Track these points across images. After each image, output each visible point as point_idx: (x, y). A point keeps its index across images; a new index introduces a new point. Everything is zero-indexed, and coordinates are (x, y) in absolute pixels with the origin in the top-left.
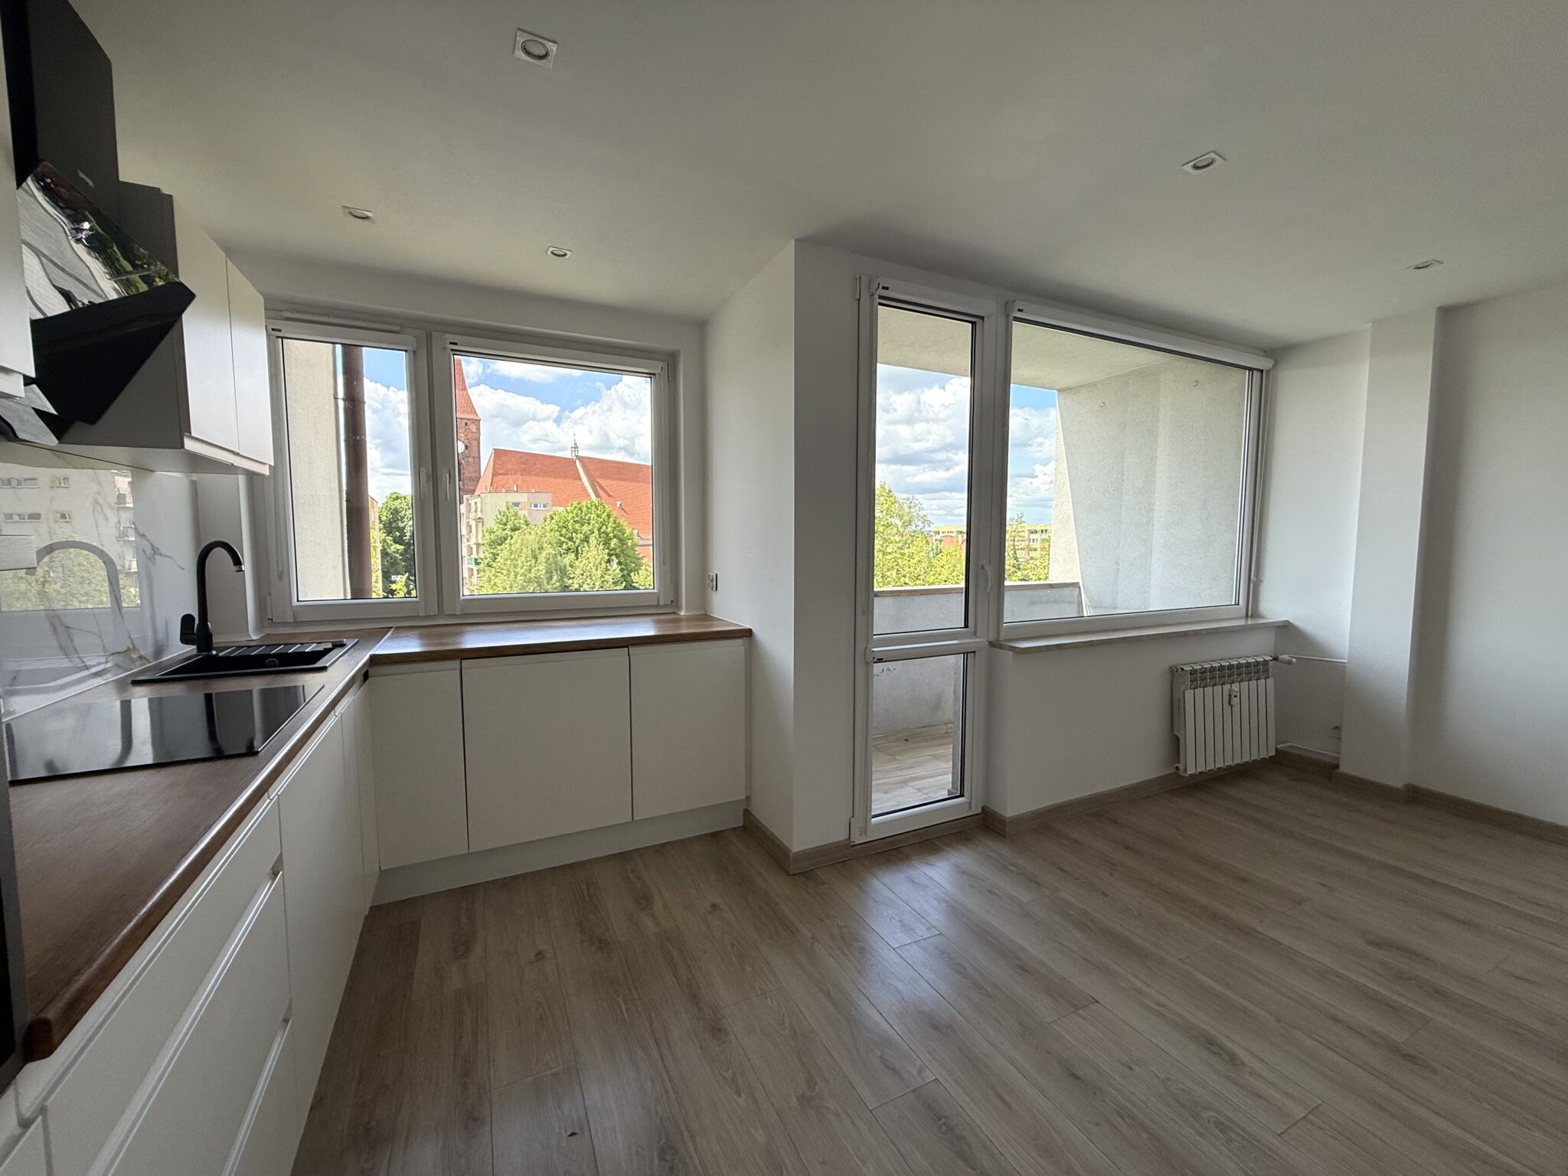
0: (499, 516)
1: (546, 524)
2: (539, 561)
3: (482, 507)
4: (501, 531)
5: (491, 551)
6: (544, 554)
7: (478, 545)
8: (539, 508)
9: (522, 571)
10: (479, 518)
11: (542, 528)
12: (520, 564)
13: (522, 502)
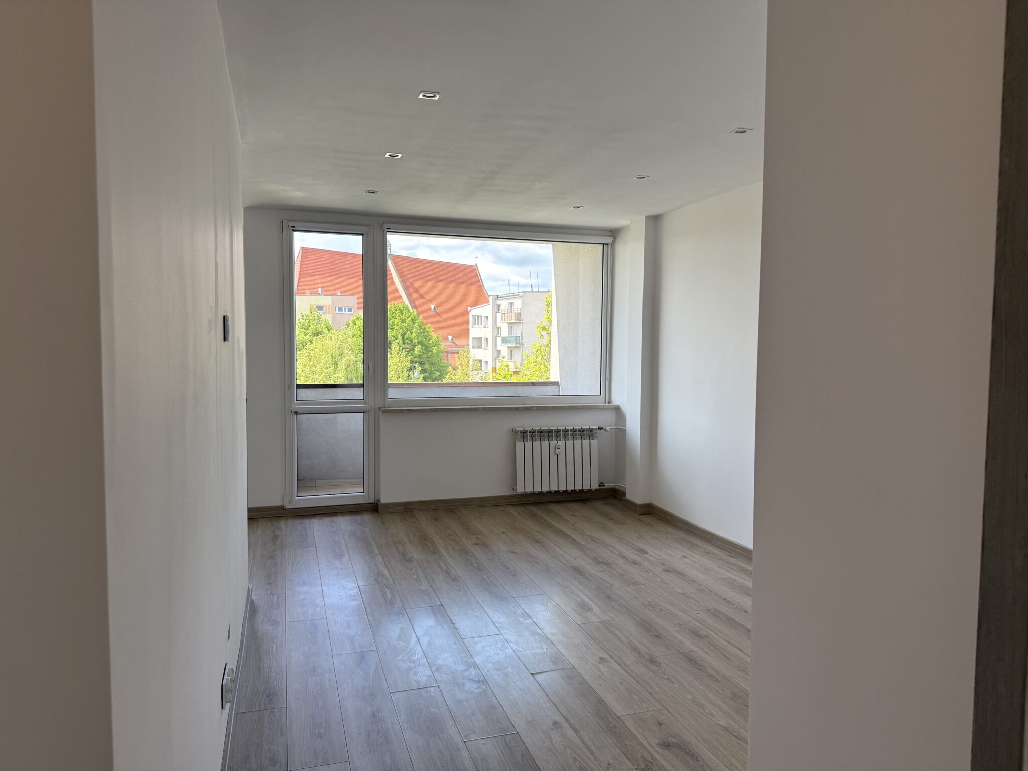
1: (349, 329)
6: (344, 360)
8: (343, 312)
11: (344, 333)
13: (326, 305)
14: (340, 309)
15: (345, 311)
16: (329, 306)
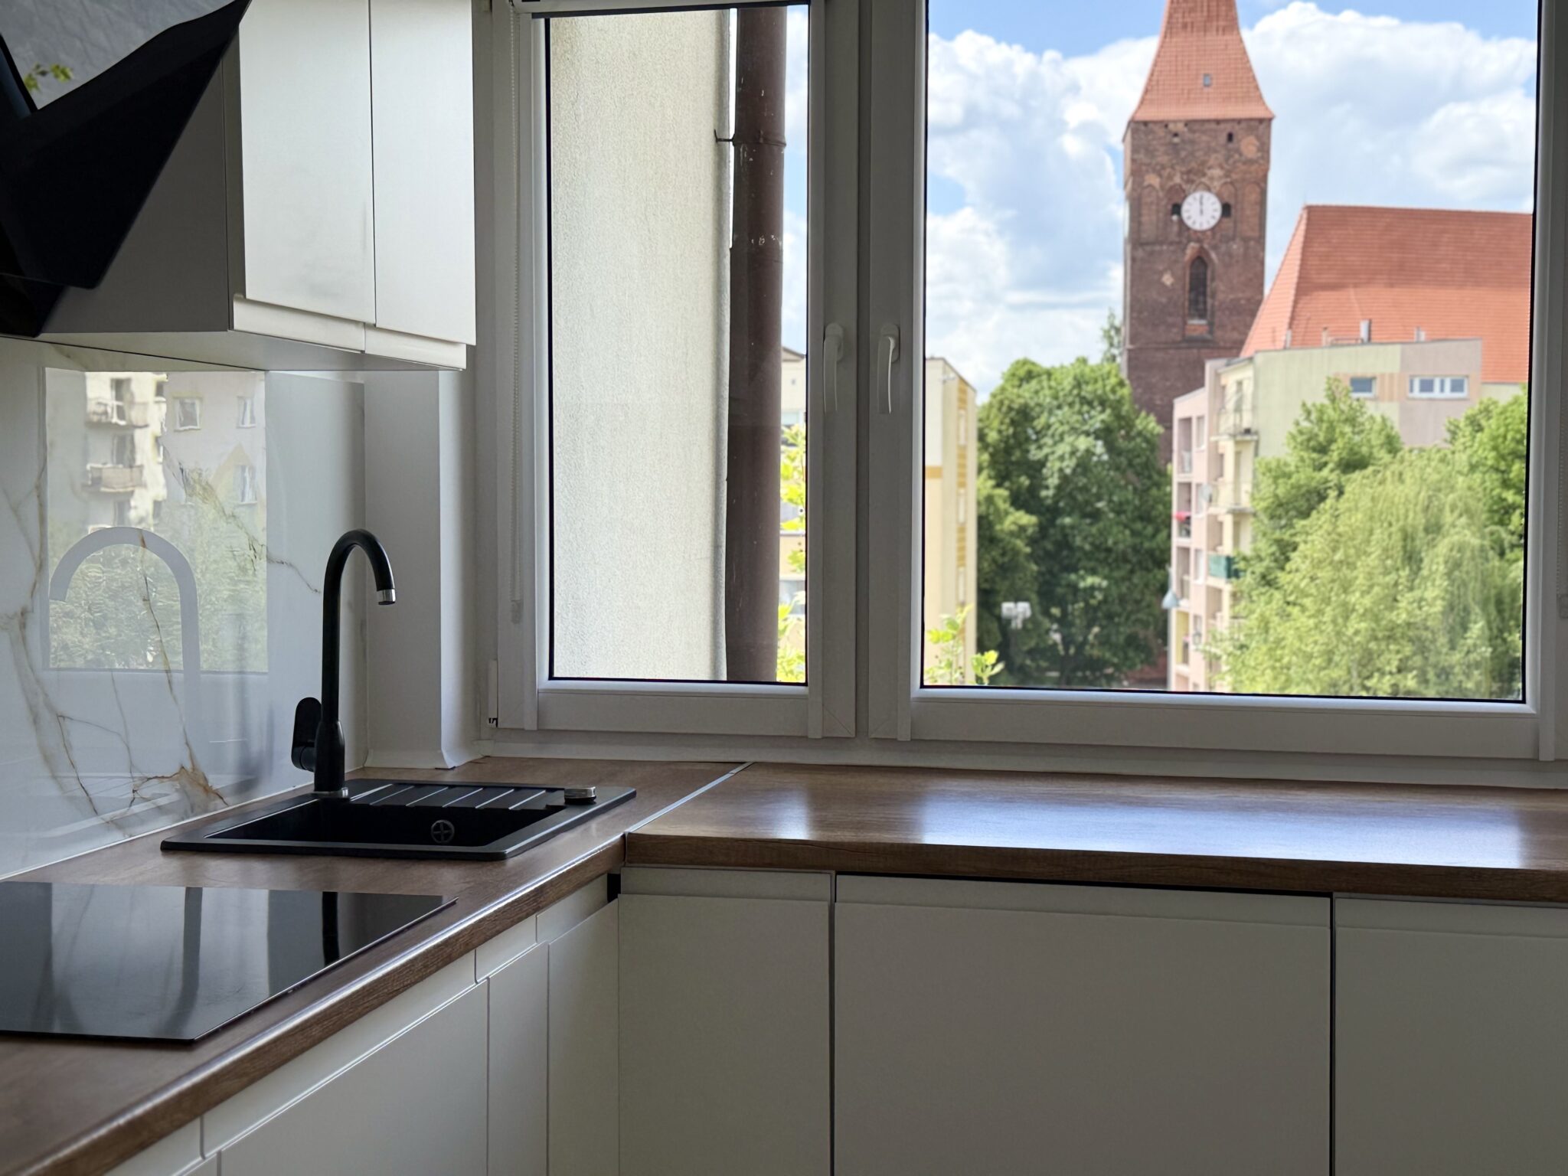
0: (1305, 424)
1: (1459, 445)
2: (1425, 572)
3: (1255, 396)
4: (1309, 470)
5: (1277, 535)
6: (1443, 547)
7: (1239, 515)
8: (1436, 393)
9: (1367, 601)
10: (1248, 431)
11: (1443, 460)
12: (1361, 580)
13: (1383, 376)
14: (1427, 386)
15: (1442, 390)
16: (1391, 376)
